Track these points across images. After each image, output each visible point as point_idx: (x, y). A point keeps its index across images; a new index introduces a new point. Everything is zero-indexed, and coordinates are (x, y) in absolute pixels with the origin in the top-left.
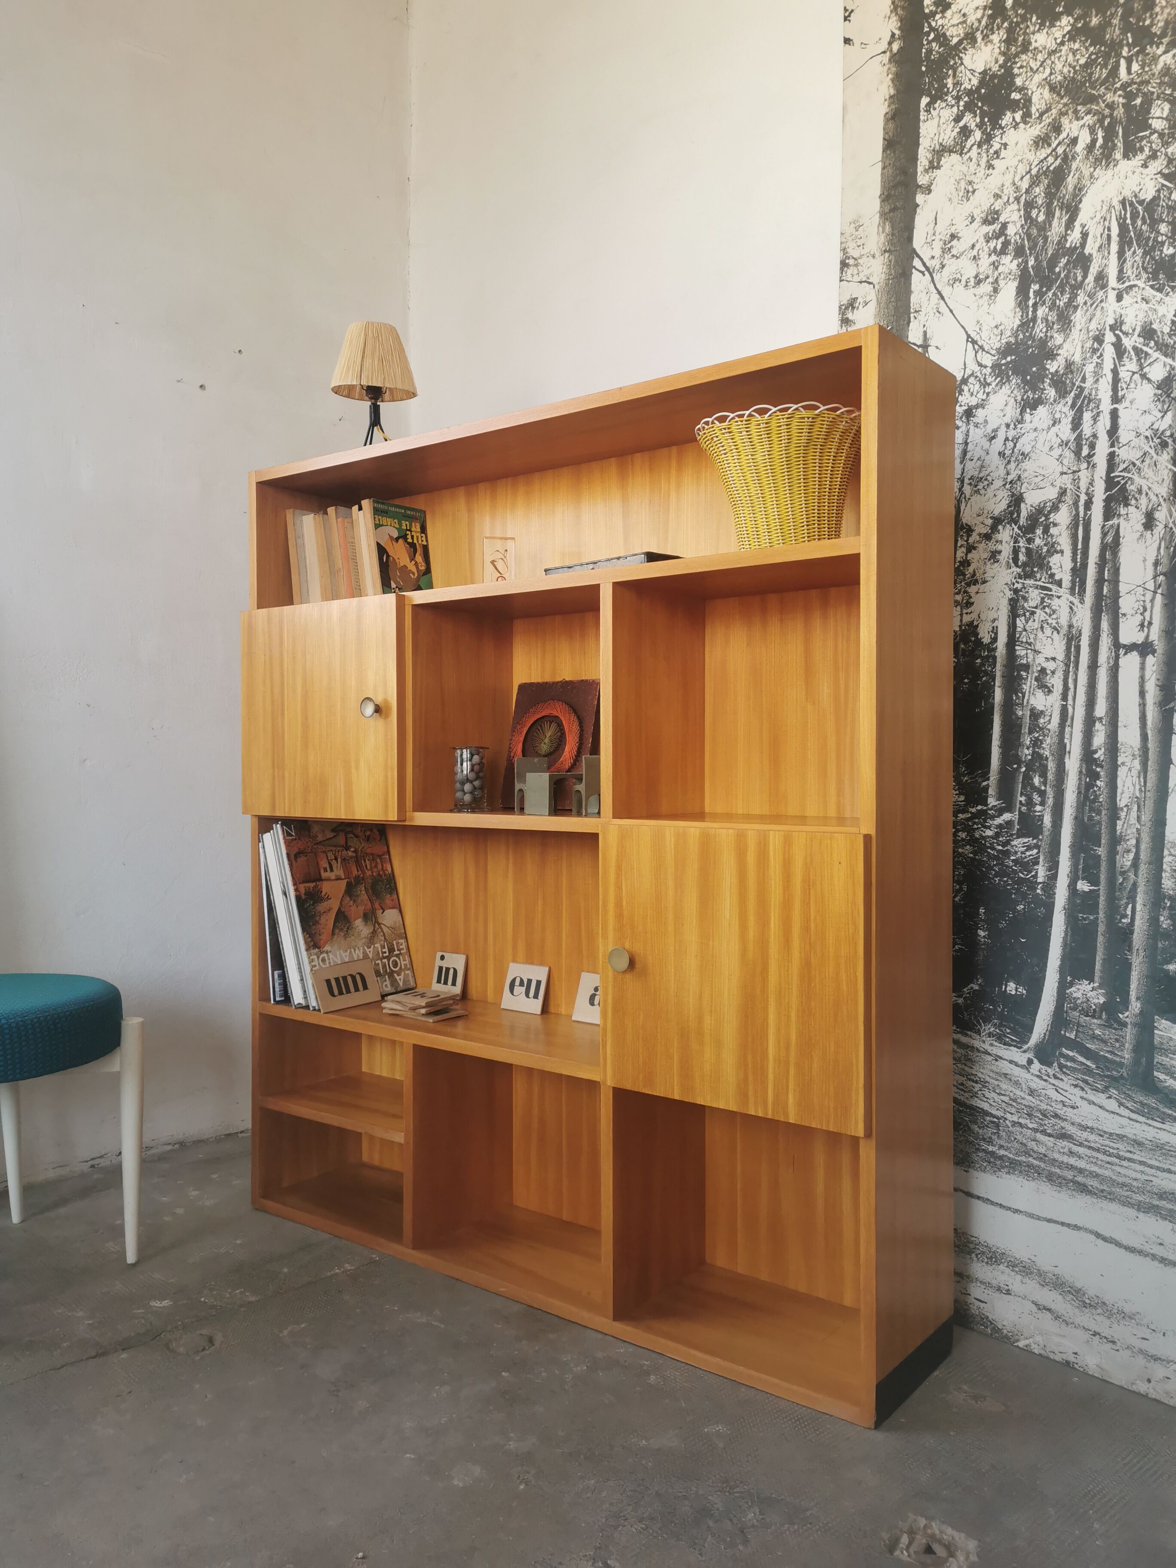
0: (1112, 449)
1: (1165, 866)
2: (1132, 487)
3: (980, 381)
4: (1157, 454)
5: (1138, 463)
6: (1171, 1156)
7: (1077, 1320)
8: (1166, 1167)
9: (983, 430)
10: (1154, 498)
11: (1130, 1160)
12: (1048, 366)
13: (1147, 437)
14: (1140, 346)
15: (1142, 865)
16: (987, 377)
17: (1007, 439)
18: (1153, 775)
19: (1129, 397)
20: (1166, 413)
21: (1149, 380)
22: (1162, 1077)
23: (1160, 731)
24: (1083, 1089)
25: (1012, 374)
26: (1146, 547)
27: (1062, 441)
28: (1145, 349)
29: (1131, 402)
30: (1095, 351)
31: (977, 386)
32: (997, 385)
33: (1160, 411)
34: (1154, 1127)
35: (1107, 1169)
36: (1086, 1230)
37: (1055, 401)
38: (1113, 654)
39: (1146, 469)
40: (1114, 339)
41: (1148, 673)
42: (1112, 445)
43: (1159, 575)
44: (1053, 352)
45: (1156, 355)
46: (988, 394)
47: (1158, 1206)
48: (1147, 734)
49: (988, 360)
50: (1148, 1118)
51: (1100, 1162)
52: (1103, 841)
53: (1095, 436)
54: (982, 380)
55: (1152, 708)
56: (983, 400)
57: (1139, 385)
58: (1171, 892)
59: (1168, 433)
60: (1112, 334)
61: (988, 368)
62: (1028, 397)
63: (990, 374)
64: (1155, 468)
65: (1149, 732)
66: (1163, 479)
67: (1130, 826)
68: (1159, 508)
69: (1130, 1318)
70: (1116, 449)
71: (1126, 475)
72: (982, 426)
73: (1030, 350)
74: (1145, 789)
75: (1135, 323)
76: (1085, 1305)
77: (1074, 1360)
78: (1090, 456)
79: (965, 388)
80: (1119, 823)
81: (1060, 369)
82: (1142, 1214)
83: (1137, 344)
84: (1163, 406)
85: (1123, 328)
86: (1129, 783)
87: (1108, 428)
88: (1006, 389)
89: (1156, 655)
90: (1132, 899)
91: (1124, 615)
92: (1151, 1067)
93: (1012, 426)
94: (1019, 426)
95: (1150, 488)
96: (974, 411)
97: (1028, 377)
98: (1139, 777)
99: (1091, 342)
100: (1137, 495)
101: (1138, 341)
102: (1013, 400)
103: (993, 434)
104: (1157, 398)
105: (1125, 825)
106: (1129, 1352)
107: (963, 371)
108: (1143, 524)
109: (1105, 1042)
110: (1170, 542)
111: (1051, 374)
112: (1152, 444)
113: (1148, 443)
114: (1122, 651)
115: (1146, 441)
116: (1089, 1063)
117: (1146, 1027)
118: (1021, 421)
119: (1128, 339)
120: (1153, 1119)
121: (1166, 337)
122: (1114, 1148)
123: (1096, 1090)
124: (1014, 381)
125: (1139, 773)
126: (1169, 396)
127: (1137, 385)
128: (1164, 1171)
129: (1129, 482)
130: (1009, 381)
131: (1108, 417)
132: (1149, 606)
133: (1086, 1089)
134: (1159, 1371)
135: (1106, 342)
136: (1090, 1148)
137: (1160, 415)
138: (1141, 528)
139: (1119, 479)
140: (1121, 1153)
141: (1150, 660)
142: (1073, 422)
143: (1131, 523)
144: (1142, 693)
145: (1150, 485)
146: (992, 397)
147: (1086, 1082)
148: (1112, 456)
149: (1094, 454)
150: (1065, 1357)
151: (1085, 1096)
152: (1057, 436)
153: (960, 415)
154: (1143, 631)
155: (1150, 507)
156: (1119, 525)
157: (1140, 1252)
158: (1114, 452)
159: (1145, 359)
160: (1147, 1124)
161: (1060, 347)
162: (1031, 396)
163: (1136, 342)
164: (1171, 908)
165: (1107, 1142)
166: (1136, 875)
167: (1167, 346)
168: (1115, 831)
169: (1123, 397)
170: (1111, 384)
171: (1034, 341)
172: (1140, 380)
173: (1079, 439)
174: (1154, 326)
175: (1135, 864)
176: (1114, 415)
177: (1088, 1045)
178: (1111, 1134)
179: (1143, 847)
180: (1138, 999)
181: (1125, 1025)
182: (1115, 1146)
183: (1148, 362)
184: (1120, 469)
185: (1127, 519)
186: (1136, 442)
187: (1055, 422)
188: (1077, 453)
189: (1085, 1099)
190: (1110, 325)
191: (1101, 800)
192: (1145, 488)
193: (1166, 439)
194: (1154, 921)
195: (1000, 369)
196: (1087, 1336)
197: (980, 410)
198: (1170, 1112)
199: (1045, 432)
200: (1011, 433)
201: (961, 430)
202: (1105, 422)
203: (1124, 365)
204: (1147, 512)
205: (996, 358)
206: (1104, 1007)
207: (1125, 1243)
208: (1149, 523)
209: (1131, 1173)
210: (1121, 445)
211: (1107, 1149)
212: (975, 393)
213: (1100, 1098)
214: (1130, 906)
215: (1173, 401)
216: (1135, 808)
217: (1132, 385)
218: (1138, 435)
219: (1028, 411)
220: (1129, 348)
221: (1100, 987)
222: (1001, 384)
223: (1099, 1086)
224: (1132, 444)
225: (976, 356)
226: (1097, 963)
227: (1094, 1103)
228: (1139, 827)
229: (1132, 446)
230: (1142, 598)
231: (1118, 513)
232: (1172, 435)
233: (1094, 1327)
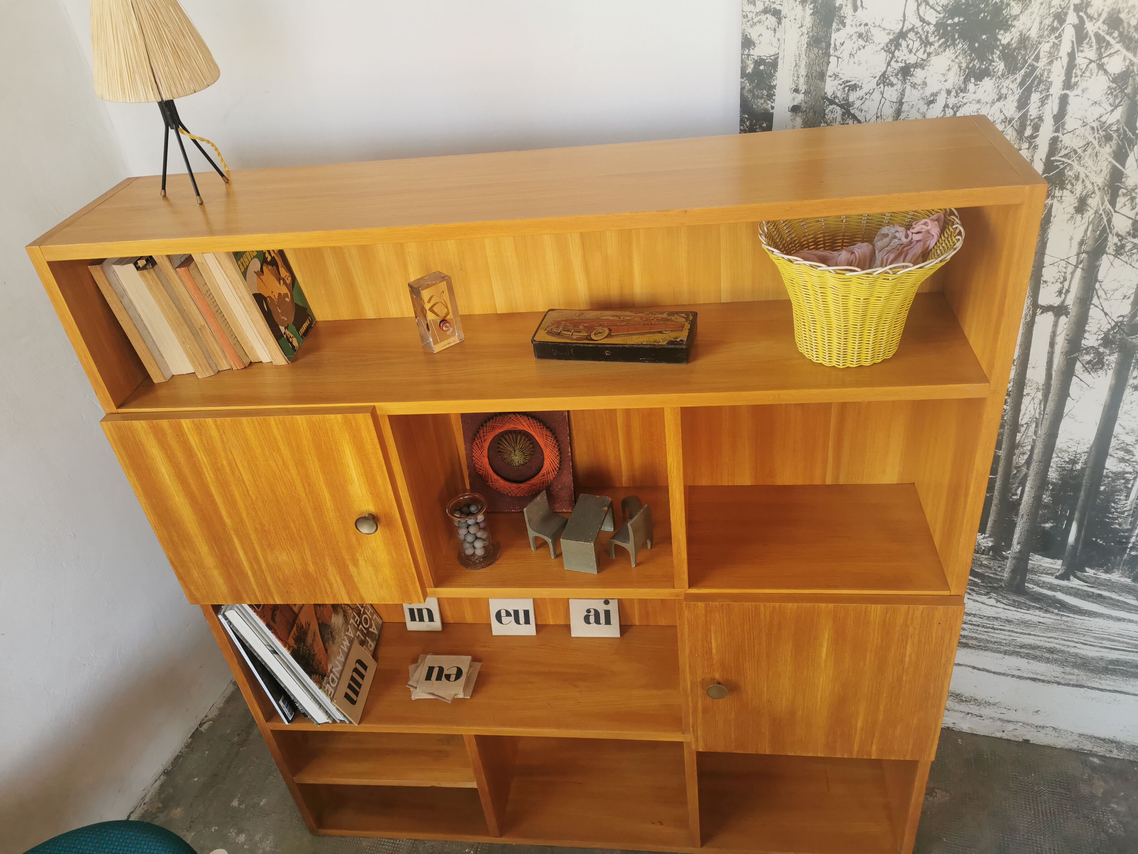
0: (1056, 134)
1: (1052, 464)
2: (1070, 173)
3: (920, 38)
4: (1100, 146)
5: (1079, 151)
6: (1032, 627)
7: (956, 708)
8: (1027, 632)
9: (921, 91)
10: (1089, 186)
11: (1001, 630)
12: (1000, 37)
13: (1093, 128)
14: (1102, 34)
15: (1034, 463)
16: (929, 35)
17: (946, 106)
18: (1052, 404)
19: (1082, 85)
20: (1116, 107)
21: (1106, 72)
22: (1031, 586)
23: (1063, 373)
24: (970, 594)
25: (959, 37)
26: (1075, 228)
27: (1006, 118)
28: (1108, 38)
29: (1083, 91)
30: (1053, 30)
31: (917, 44)
32: (940, 46)
33: (1111, 104)
34: (1021, 612)
35: (984, 635)
36: (966, 666)
37: (1003, 75)
38: (1031, 312)
39: (1086, 158)
40: (1076, 21)
41: (1059, 330)
42: (1057, 130)
43: (1083, 253)
44: (1007, 21)
45: (1118, 46)
46: (929, 54)
47: (1019, 652)
48: (1052, 374)
49: (932, 17)
50: (1017, 608)
51: (979, 632)
52: (1003, 446)
53: (1040, 118)
54: (923, 37)
55: (1058, 356)
56: (922, 60)
57: (1095, 74)
58: (1054, 480)
59: (1115, 128)
60: (1075, 15)
61: (931, 26)
62: (974, 65)
63: (933, 33)
64: (1095, 159)
65: (1054, 373)
66: (1102, 170)
67: (1027, 437)
68: (1093, 195)
69: (994, 705)
70: (1060, 134)
71: (1066, 160)
72: (919, 88)
73: (982, 15)
74: (1044, 413)
75: (1102, 7)
76: (962, 701)
77: (953, 726)
78: (1033, 137)
79: (904, 43)
80: (1019, 436)
81: (1013, 42)
82: (1007, 656)
83: (1100, 32)
84: (1115, 100)
85: (1088, 11)
86: (1031, 407)
87: (1055, 113)
88: (950, 53)
89: (1069, 316)
90: (1023, 483)
91: (1045, 282)
92: (1023, 580)
93: (953, 93)
94: (961, 95)
95: (1087, 176)
96: (912, 70)
97: (977, 45)
98: (1040, 404)
99: (1051, 20)
100: (1073, 181)
101: (1102, 27)
102: (957, 66)
103: (932, 98)
104: (1111, 91)
105: (1024, 436)
106: (991, 720)
107: (901, 23)
108: (1075, 208)
109: (990, 568)
110: (1098, 227)
111: (1003, 45)
112: (1097, 136)
113: (1093, 133)
114: (1039, 311)
115: (1091, 132)
116: (976, 580)
117: (1022, 559)
118: (964, 90)
119: (1092, 24)
120: (1021, 608)
121: (1132, 30)
122: (990, 624)
123: (981, 594)
124: (960, 45)
125: (1041, 401)
126: (1122, 91)
127: (1092, 75)
128: (1026, 634)
129: (1068, 168)
130: (954, 44)
131: (1057, 101)
132: (1069, 277)
133: (972, 594)
134: (1010, 727)
135: (1067, 22)
136: (972, 625)
137: (1110, 108)
138: (1073, 211)
139: (1058, 163)
140: (995, 627)
141: (1063, 319)
142: (1019, 101)
143: (1064, 205)
144: (1052, 344)
145: (1088, 174)
146: (934, 59)
147: (973, 590)
148: (1054, 142)
149: (1037, 136)
150: (946, 725)
151: (971, 597)
152: (1001, 111)
153: (896, 71)
154: (1060, 296)
155: (1084, 193)
156: (1052, 205)
157: (1004, 674)
158: (1058, 137)
159: (1106, 49)
160: (1016, 611)
161: (1016, 17)
162: (978, 66)
163: (1099, 29)
164: (1052, 490)
165: (985, 621)
166: (1028, 469)
167: (1131, 39)
168: (1015, 440)
169: (1076, 84)
170: (1065, 68)
171: (987, 5)
172: (1096, 70)
173: (1023, 119)
174: (1122, 16)
175: (1028, 463)
176: (1064, 100)
177: (976, 570)
178: (989, 617)
179: (1036, 451)
180: (1018, 543)
181: (1007, 558)
182: (993, 623)
183: (1108, 53)
184: (1060, 155)
185: (1061, 201)
186: (1081, 131)
187: (1001, 97)
188: (1020, 132)
189: (971, 599)
190: (1074, 5)
191: (1005, 418)
192: (1082, 176)
193: (1112, 132)
194: (1037, 499)
195: (945, 29)
196: (963, 715)
197: (918, 71)
198: (1034, 604)
199: (989, 105)
200: (952, 101)
201: (895, 87)
202: (1052, 106)
203: (1082, 51)
204: (1081, 197)
205: (942, 15)
206: (990, 548)
207: (993, 670)
208: (1081, 207)
209: (1000, 636)
210: (1065, 131)
211: (985, 625)
212: (914, 51)
213: (984, 599)
214: (1020, 488)
215: (1126, 98)
216: (1034, 425)
217: (1087, 74)
218: (1085, 124)
219: (973, 80)
220: (1091, 34)
221: (990, 537)
222: (945, 46)
223: (983, 592)
224: (1077, 132)
225: (918, 9)
226: (989, 523)
227: (977, 601)
228: (1035, 438)
229: (1077, 134)
230: (1064, 270)
231: (1052, 194)
232: (1117, 130)
233: (967, 710)
